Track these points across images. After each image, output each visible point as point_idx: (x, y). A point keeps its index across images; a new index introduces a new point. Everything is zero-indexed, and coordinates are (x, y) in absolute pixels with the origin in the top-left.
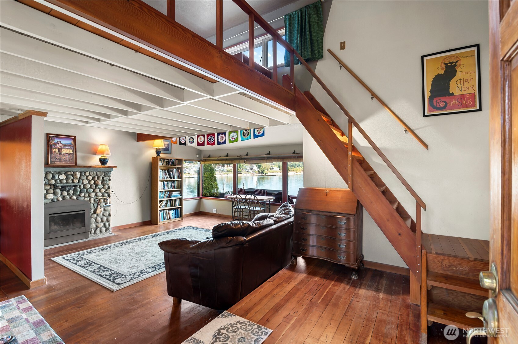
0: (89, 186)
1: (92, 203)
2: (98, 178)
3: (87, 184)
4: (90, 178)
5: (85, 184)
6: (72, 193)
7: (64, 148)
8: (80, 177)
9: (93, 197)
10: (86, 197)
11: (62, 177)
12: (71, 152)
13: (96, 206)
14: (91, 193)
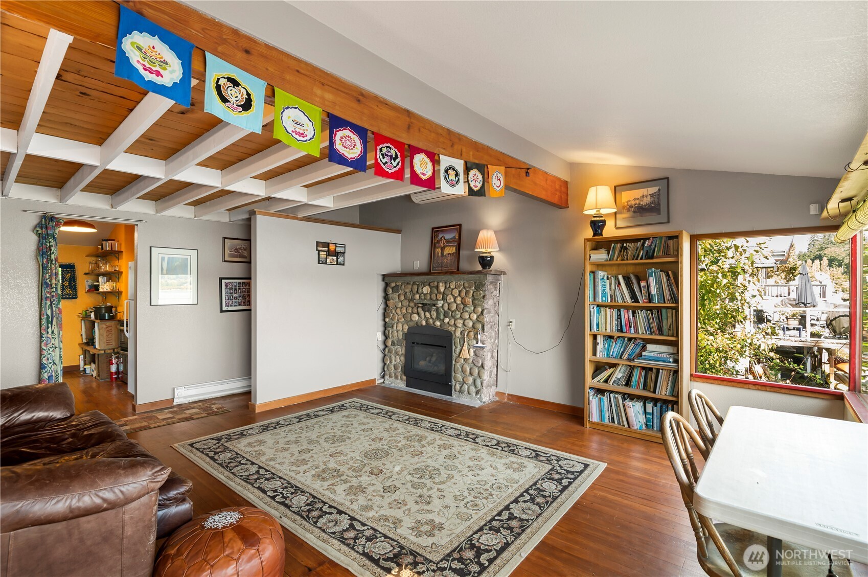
0: (454, 307)
1: (458, 337)
2: (467, 292)
3: (452, 302)
4: (456, 292)
5: (450, 303)
6: (435, 315)
7: (447, 246)
8: (444, 290)
9: (460, 327)
10: (451, 326)
11: (426, 290)
12: (454, 250)
13: (462, 343)
14: (457, 319)
